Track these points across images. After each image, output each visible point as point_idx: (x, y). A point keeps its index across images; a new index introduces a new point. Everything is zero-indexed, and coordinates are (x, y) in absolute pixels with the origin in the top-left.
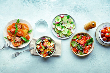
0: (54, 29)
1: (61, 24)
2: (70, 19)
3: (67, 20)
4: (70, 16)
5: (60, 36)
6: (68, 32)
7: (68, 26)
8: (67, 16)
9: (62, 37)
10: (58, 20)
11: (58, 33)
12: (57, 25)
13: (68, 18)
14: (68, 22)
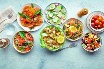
0: (46, 14)
1: (54, 12)
2: (64, 9)
3: (60, 9)
4: (64, 7)
5: (49, 22)
6: (58, 21)
7: (60, 15)
8: (61, 6)
9: (51, 24)
10: (52, 7)
11: (48, 19)
12: (50, 11)
13: (62, 8)
14: (60, 11)
